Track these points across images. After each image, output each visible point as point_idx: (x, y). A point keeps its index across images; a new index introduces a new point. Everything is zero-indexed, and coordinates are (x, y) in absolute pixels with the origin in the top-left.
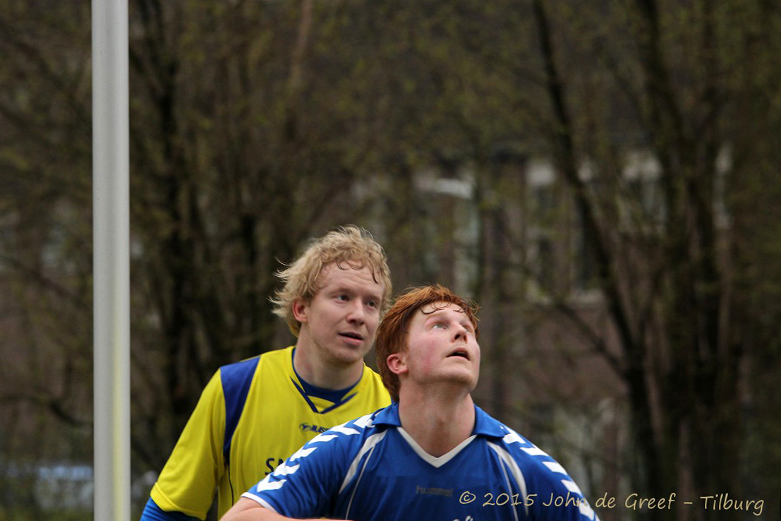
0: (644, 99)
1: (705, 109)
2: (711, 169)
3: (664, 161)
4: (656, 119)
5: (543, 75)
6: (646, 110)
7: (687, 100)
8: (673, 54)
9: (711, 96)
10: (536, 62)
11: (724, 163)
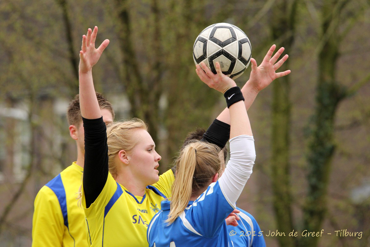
0: (122, 67)
1: (155, 74)
2: (157, 107)
3: (132, 101)
4: (128, 78)
5: (67, 53)
6: (122, 73)
7: (145, 69)
8: (137, 44)
9: (158, 66)
10: (64, 46)
11: (163, 103)
